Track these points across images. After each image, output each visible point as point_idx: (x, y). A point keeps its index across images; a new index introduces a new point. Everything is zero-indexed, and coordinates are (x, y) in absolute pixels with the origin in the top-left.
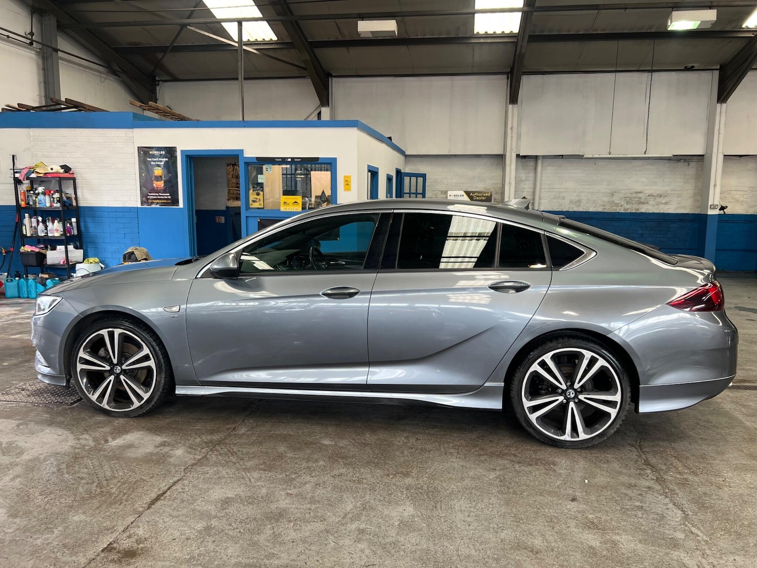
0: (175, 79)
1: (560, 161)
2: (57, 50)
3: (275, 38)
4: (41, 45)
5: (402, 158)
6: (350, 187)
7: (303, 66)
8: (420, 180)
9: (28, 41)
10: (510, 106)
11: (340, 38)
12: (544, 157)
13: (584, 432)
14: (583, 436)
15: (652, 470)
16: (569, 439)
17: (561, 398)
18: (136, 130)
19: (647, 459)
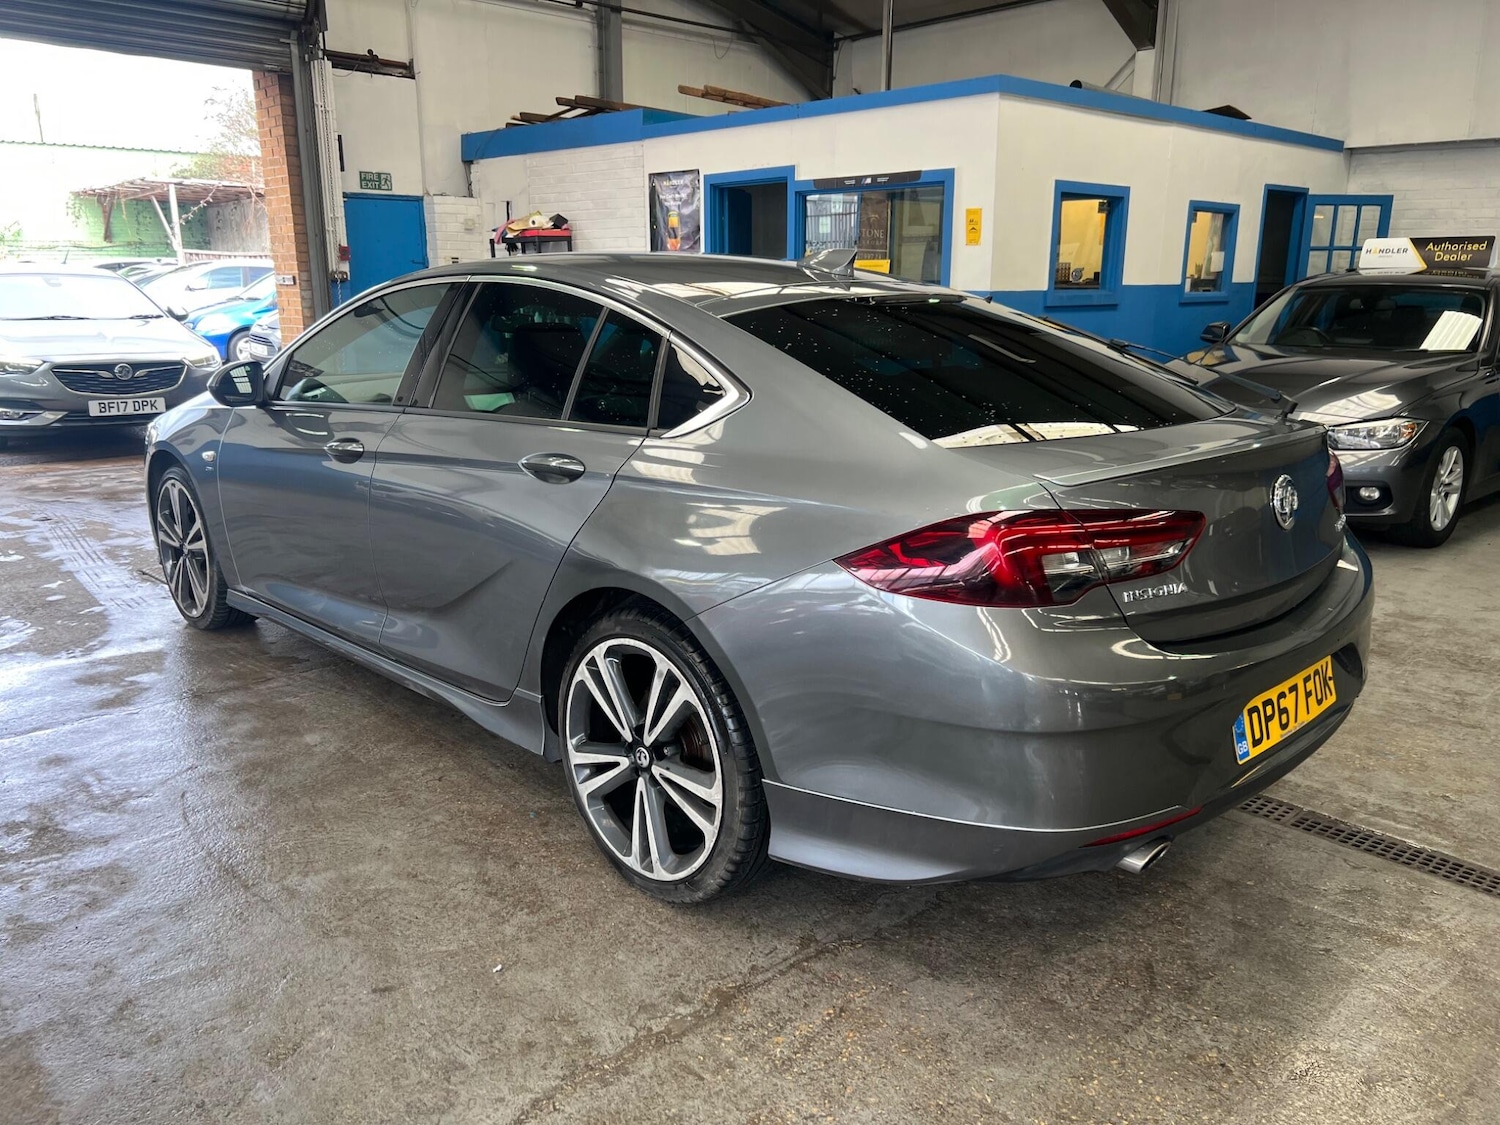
0: (868, 33)
2: (619, 9)
4: (596, 7)
5: (1332, 159)
6: (979, 237)
8: (1373, 212)
9: (574, 1)
13: (662, 861)
14: (661, 874)
15: (700, 1011)
16: (637, 867)
17: (625, 762)
18: (648, 143)
19: (758, 985)
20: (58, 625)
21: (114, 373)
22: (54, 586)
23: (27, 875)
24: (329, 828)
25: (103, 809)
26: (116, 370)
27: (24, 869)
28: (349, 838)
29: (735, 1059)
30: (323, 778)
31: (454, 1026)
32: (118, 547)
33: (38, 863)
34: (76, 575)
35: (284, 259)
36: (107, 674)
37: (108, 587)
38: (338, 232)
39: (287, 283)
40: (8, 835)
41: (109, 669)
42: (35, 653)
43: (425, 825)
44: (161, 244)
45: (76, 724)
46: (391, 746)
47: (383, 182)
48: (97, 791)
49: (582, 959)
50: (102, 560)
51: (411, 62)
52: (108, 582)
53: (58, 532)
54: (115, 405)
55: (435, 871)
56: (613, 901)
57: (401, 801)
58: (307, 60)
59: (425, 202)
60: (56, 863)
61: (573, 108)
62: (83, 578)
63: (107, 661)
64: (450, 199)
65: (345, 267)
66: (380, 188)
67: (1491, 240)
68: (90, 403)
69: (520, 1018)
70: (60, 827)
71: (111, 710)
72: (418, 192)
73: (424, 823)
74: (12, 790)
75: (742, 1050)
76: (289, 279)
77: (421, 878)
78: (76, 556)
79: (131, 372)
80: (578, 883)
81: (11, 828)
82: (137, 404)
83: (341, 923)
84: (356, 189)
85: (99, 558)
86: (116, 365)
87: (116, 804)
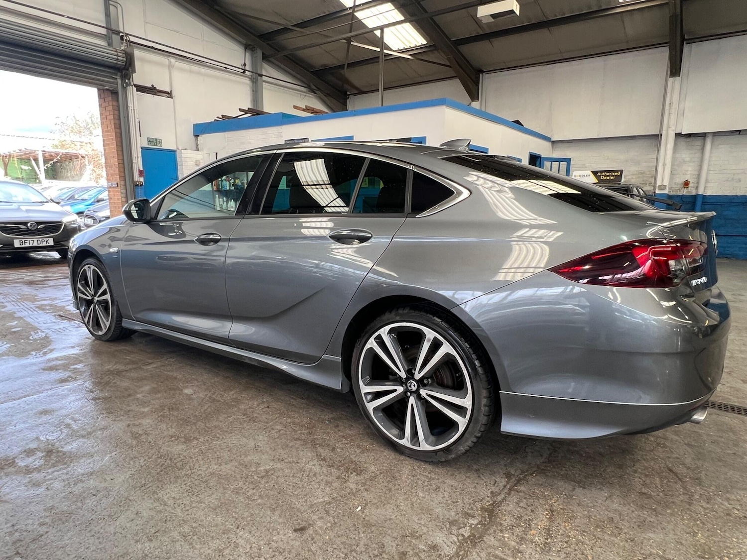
0: (361, 92)
1: (737, 138)
2: (261, 75)
3: (425, 42)
4: (251, 73)
5: (548, 144)
7: (448, 63)
8: (564, 165)
9: (242, 71)
10: (671, 80)
11: (481, 32)
12: (715, 134)
13: (426, 440)
14: (425, 446)
15: (482, 521)
16: (409, 445)
17: (400, 389)
18: (284, 127)
19: (501, 502)
20: (22, 342)
21: (27, 227)
22: (14, 323)
23: (49, 480)
24: (221, 438)
25: (83, 437)
26: (29, 225)
27: (45, 477)
28: (234, 442)
29: (519, 548)
30: (204, 411)
31: (354, 547)
32: (43, 305)
33: (53, 472)
34: (24, 318)
35: (112, 175)
36: (59, 365)
37: (44, 323)
38: (138, 163)
39: (113, 186)
40: (28, 457)
41: (60, 362)
42: (14, 357)
43: (273, 432)
44: (33, 179)
45: (49, 392)
46: (233, 392)
47: (158, 143)
48: (75, 427)
49: (401, 498)
50: (37, 311)
51: (171, 91)
52: (44, 322)
53: (8, 299)
54: (28, 242)
55: (292, 456)
56: (397, 464)
57: (253, 420)
58: (125, 86)
59: (177, 153)
60: (65, 471)
61: (246, 113)
62: (29, 320)
63: (57, 359)
64: (189, 151)
65: (142, 179)
66: (156, 145)
67: (622, 171)
68: (15, 240)
69: (389, 538)
70: (60, 449)
71: (68, 384)
72: (175, 148)
73: (272, 431)
74: (22, 430)
75: (519, 541)
76: (114, 184)
77: (286, 461)
78: (21, 310)
79: (36, 226)
80: (373, 456)
81: (29, 452)
82: (39, 241)
83: (255, 491)
84: (146, 145)
85: (34, 310)
86: (28, 223)
87: (90, 433)
